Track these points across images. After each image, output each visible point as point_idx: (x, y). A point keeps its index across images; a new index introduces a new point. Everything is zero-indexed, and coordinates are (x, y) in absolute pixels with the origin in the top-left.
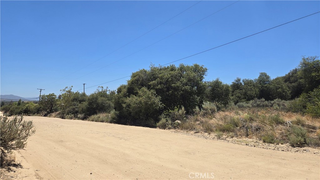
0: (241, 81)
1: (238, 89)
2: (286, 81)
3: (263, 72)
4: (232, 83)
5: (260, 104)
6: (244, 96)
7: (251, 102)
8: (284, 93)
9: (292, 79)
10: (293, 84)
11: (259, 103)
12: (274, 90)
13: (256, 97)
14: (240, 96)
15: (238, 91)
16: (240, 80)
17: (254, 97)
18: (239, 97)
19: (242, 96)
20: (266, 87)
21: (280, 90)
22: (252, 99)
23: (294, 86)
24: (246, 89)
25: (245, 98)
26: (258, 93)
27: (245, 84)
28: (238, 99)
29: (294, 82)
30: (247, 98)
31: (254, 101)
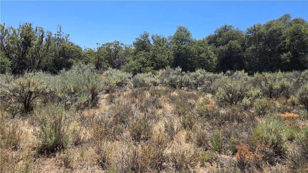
0: (150, 38)
1: (144, 49)
2: (210, 43)
3: (181, 26)
4: (136, 39)
5: (176, 79)
6: (151, 62)
7: (161, 72)
8: (209, 61)
9: (219, 40)
10: (221, 47)
11: (174, 77)
12: (195, 54)
13: (169, 64)
14: (145, 60)
15: (143, 52)
16: (148, 36)
17: (166, 64)
18: (143, 63)
19: (147, 62)
20: (184, 49)
21: (203, 55)
22: (163, 67)
23: (222, 50)
24: (155, 50)
25: (152, 65)
26: (173, 58)
27: (155, 42)
28: (141, 66)
29: (223, 45)
30: (155, 65)
31: (164, 70)
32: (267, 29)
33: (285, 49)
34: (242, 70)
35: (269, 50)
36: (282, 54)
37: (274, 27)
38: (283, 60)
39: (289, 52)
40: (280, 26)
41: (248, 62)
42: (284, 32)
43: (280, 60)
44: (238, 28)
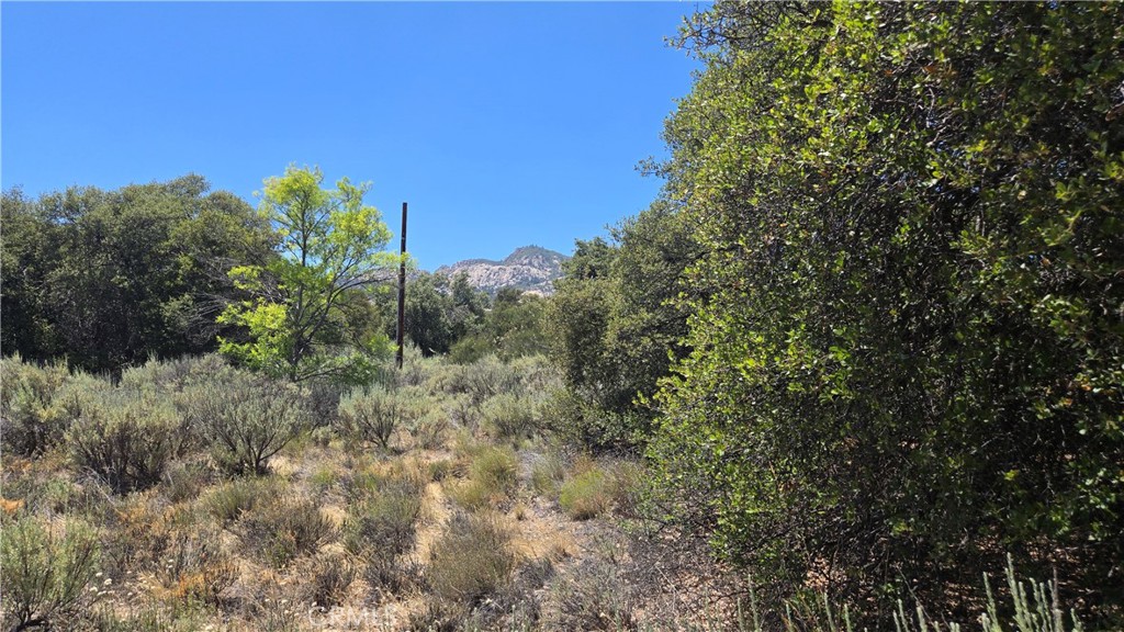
32: (117, 212)
33: (176, 285)
34: (10, 357)
35: (122, 282)
36: (166, 300)
37: (143, 211)
38: (168, 322)
39: (187, 296)
40: (165, 211)
41: (53, 325)
42: (175, 231)
43: (158, 321)
44: (17, 190)
